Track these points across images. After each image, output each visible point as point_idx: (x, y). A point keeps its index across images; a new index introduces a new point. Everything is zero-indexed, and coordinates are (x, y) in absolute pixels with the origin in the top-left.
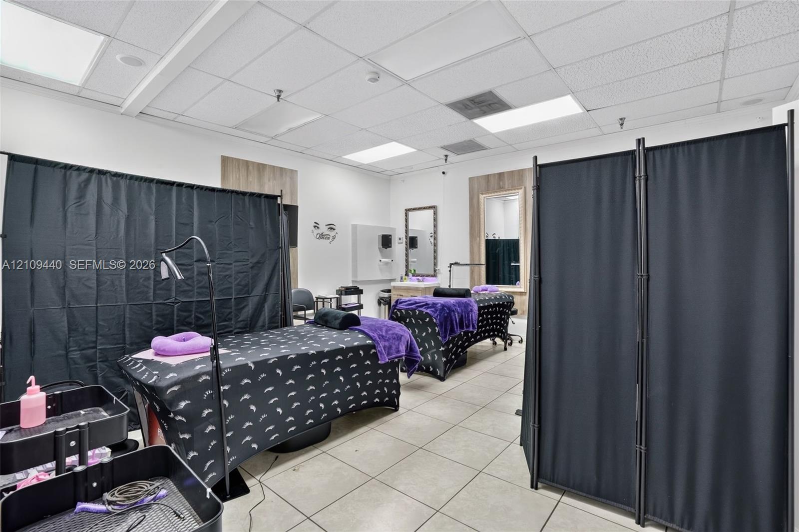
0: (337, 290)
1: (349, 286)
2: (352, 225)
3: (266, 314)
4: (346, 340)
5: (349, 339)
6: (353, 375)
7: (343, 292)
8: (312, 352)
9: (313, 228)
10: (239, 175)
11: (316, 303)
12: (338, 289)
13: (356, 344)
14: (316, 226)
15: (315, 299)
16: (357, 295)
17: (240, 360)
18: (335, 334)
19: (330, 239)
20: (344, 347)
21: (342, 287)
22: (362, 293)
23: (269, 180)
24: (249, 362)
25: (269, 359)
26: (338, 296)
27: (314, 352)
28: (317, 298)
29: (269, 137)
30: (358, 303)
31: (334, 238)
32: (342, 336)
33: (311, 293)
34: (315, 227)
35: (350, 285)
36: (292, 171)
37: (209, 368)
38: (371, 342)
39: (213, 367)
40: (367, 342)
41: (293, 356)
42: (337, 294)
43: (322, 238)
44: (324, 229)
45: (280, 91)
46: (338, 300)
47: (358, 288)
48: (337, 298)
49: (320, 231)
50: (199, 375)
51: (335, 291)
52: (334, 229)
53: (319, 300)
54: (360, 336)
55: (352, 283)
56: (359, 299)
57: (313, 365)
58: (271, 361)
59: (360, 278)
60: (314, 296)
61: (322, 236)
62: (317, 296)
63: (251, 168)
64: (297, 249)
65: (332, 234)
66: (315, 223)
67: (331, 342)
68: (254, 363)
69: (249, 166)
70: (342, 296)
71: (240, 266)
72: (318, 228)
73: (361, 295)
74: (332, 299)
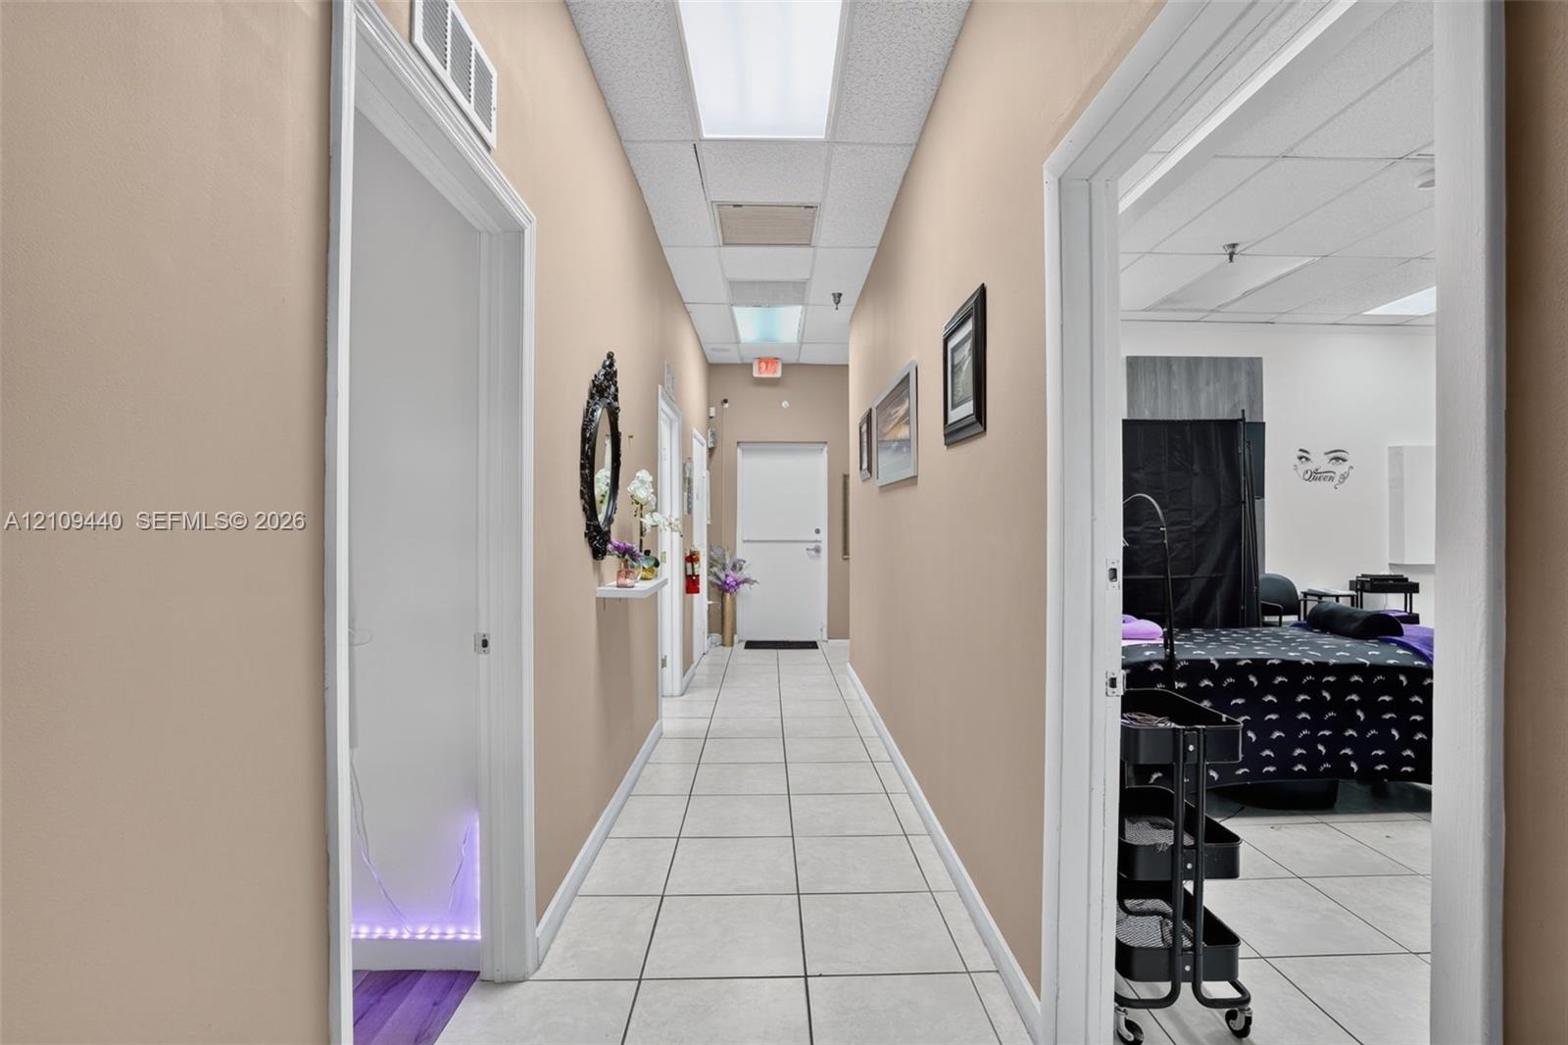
0: (1351, 582)
1: (1382, 573)
2: (1390, 448)
3: (1218, 608)
4: (1370, 653)
5: (1377, 653)
6: (1385, 713)
7: (1367, 586)
8: (1307, 660)
9: (1297, 462)
10: (1156, 383)
11: (1302, 602)
12: (1355, 579)
13: (1391, 662)
14: (1304, 456)
15: (1300, 596)
16: (1403, 595)
17: (1199, 654)
18: (1348, 643)
19: (1336, 481)
20: (1368, 663)
21: (1363, 576)
22: (1417, 591)
23: (1208, 384)
24: (1212, 658)
25: (1240, 660)
26: (1353, 593)
27: (1311, 662)
28: (1305, 594)
29: (1207, 311)
30: (1406, 611)
31: (1344, 477)
32: (1364, 647)
33: (1291, 583)
34: (1300, 458)
35: (1386, 572)
36: (1251, 360)
37: (1162, 657)
38: (1424, 664)
39: (1166, 656)
40: (1416, 663)
41: (1277, 662)
42: (1351, 589)
43: (1315, 479)
44: (1320, 462)
45: (1234, 246)
46: (1355, 601)
47: (1407, 579)
48: (1352, 597)
49: (1311, 466)
50: (1149, 663)
51: (1348, 583)
52: (1344, 460)
53: (1309, 597)
54: (1401, 652)
55: (1390, 568)
56: (1408, 603)
57: (1308, 681)
58: (1242, 663)
59: (1410, 559)
60: (1300, 590)
61: (1315, 476)
62: (1305, 590)
63: (1175, 367)
64: (1264, 502)
65: (1340, 469)
66: (1301, 450)
67: (1342, 653)
68: (1218, 661)
69: (1171, 366)
70: (1364, 594)
71: (1177, 531)
72: (1307, 459)
73: (1414, 595)
74: (1340, 598)
